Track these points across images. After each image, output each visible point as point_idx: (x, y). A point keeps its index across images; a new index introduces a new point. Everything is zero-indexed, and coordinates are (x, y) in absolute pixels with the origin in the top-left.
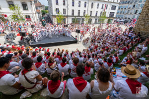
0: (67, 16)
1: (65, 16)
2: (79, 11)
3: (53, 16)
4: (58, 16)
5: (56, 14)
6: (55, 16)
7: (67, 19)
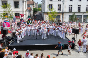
0: (63, 13)
1: (59, 13)
2: (80, 6)
3: (45, 13)
4: (51, 13)
5: (49, 11)
6: (47, 13)
7: (61, 16)
